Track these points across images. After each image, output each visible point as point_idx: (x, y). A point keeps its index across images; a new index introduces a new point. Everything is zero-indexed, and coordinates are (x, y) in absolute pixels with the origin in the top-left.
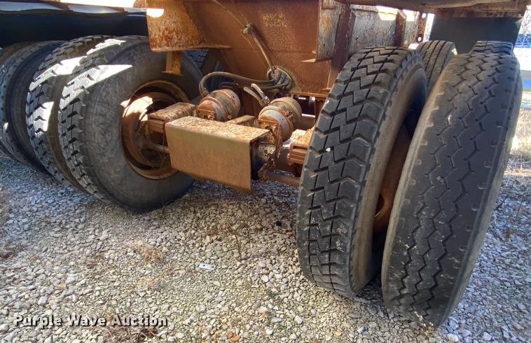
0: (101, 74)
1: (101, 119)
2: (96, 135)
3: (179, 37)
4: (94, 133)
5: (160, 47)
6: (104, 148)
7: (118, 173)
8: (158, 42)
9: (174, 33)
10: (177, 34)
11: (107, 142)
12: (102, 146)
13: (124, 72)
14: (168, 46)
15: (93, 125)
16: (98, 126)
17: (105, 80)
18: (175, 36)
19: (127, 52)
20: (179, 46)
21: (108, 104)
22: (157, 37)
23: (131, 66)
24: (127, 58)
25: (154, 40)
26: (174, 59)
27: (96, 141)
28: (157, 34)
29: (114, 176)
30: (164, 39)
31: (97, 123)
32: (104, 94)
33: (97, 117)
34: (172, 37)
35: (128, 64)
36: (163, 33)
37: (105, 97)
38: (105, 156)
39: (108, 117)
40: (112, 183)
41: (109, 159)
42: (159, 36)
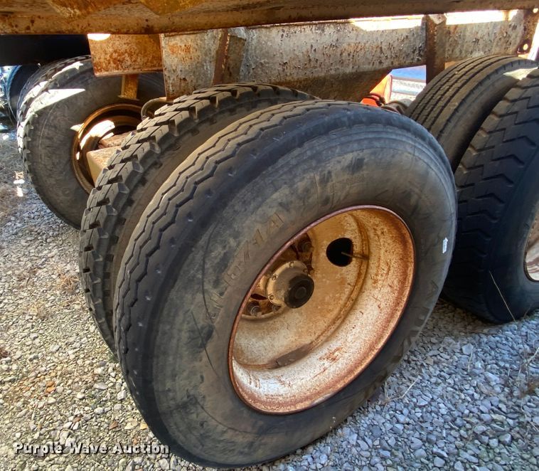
0: (50, 98)
1: (48, 142)
2: (43, 157)
3: (134, 59)
4: (41, 155)
5: (107, 71)
6: (51, 170)
7: (68, 195)
8: (104, 65)
9: (126, 55)
10: (130, 55)
11: (53, 164)
12: (48, 167)
13: (75, 97)
14: (118, 69)
15: (40, 148)
16: (45, 148)
17: (54, 104)
18: (128, 59)
19: (81, 76)
20: (134, 69)
21: (56, 127)
22: (102, 60)
23: (83, 90)
24: (80, 82)
25: (99, 64)
26: (127, 83)
27: (43, 163)
28: (102, 57)
29: (62, 198)
30: (112, 62)
31: (43, 146)
32: (52, 118)
33: (44, 140)
34: (124, 59)
35: (81, 88)
36: (111, 57)
37: (53, 120)
38: (51, 177)
39: (55, 140)
40: (61, 204)
41: (57, 180)
42: (106, 59)
